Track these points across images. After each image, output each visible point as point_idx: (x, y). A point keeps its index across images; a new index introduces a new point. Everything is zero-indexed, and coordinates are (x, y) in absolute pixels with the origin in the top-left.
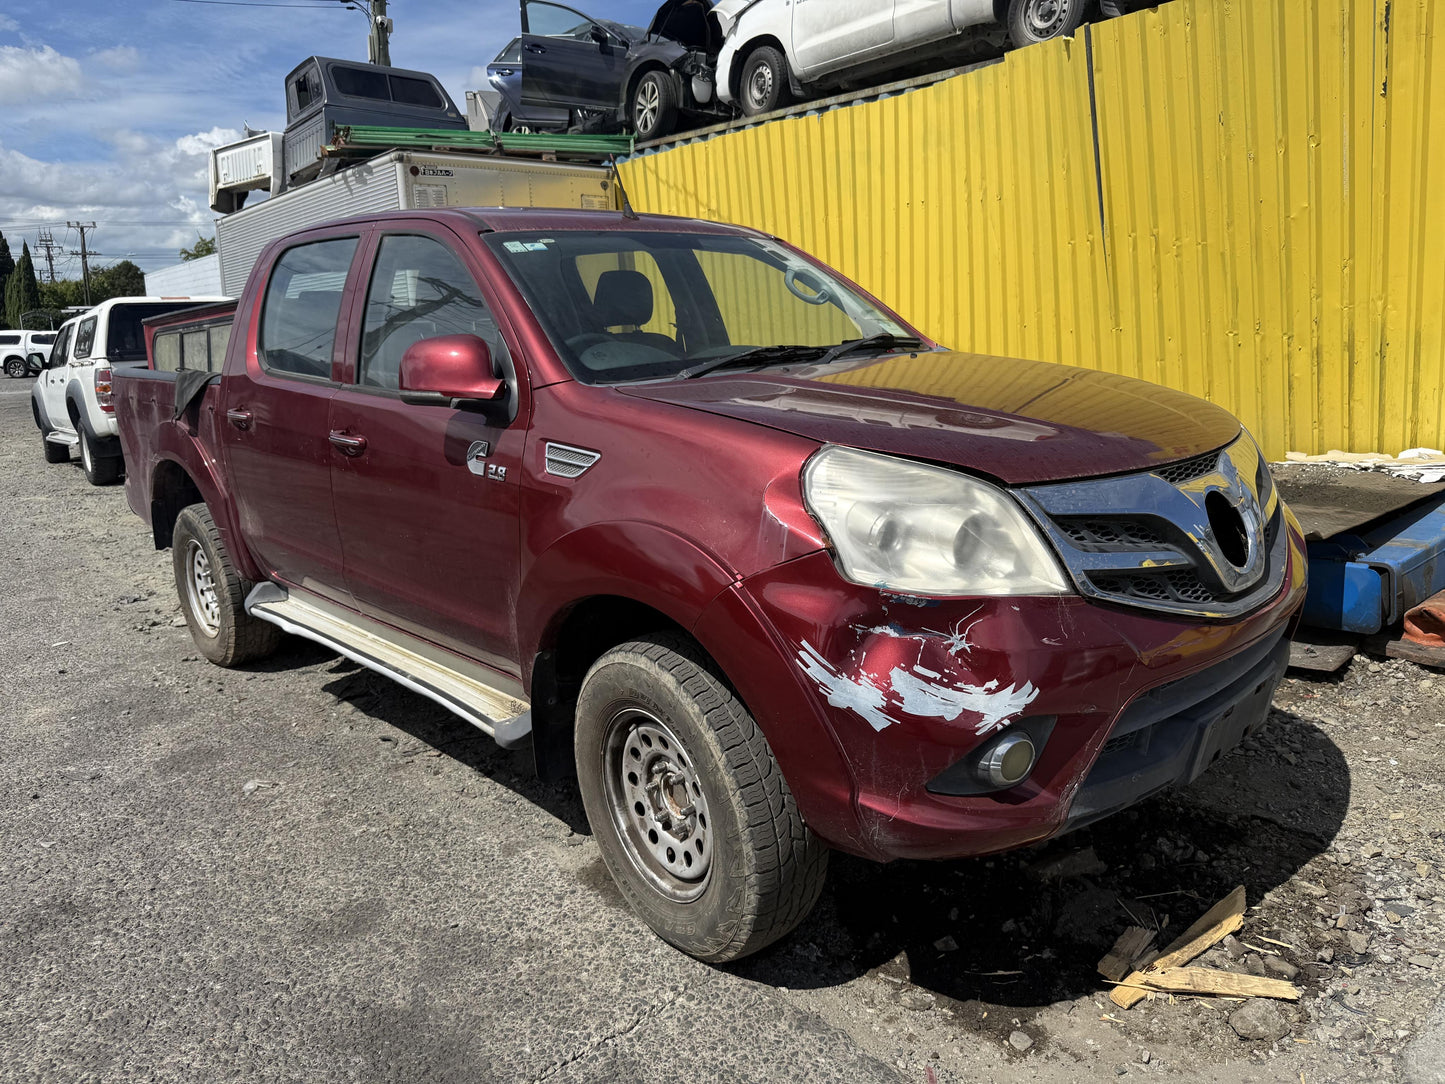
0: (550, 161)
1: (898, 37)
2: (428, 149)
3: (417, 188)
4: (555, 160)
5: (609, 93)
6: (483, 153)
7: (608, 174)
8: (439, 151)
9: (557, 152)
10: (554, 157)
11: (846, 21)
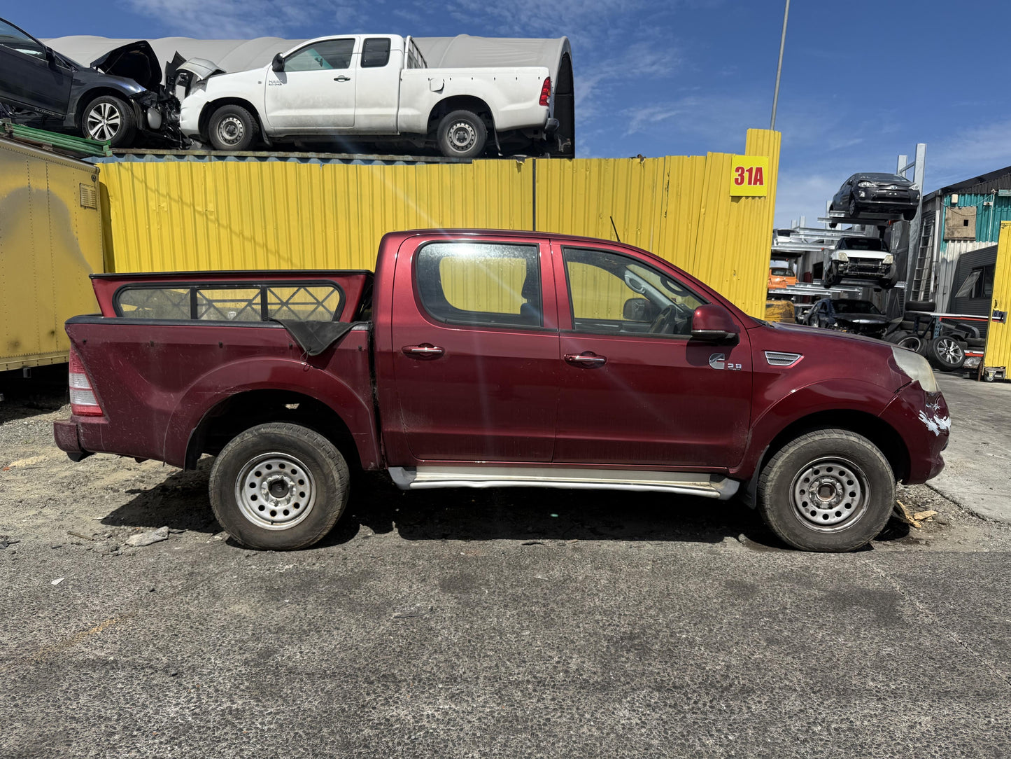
1: (357, 126)
7: (96, 170)
11: (314, 106)
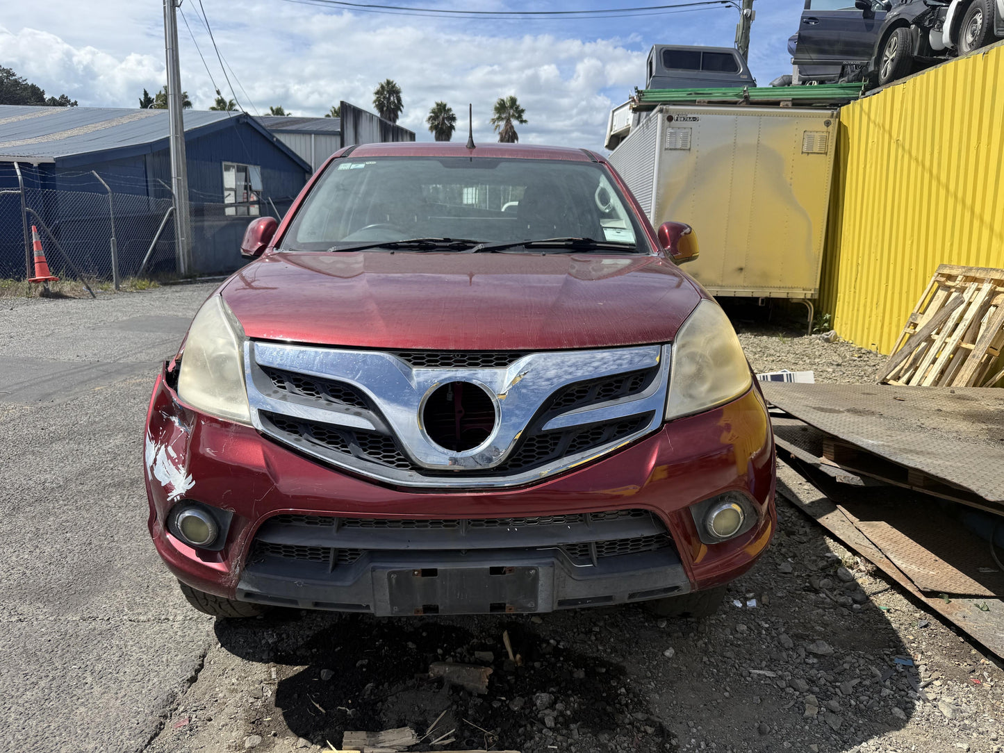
0: (786, 107)
2: (693, 103)
3: (670, 130)
4: (790, 106)
5: (864, 50)
6: (734, 104)
7: (833, 114)
8: (700, 104)
9: (793, 99)
10: (790, 104)
